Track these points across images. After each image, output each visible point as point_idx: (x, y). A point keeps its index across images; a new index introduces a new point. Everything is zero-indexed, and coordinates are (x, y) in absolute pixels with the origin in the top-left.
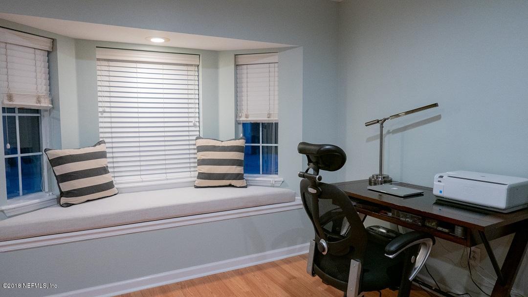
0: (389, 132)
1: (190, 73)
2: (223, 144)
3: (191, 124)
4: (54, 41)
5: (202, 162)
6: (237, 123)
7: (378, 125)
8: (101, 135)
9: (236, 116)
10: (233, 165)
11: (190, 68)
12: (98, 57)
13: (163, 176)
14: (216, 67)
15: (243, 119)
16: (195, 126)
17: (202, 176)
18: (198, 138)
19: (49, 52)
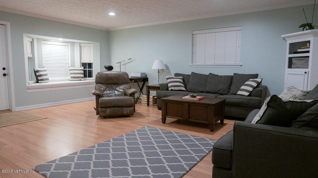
0: (122, 65)
1: (66, 48)
2: (77, 69)
3: (67, 63)
4: (33, 39)
5: (71, 74)
6: (80, 63)
7: (119, 63)
8: (44, 65)
9: (80, 61)
10: (81, 74)
11: (66, 47)
12: (42, 43)
13: (59, 78)
14: (74, 47)
15: (82, 62)
16: (68, 64)
17: (72, 77)
18: (69, 67)
19: (31, 42)
